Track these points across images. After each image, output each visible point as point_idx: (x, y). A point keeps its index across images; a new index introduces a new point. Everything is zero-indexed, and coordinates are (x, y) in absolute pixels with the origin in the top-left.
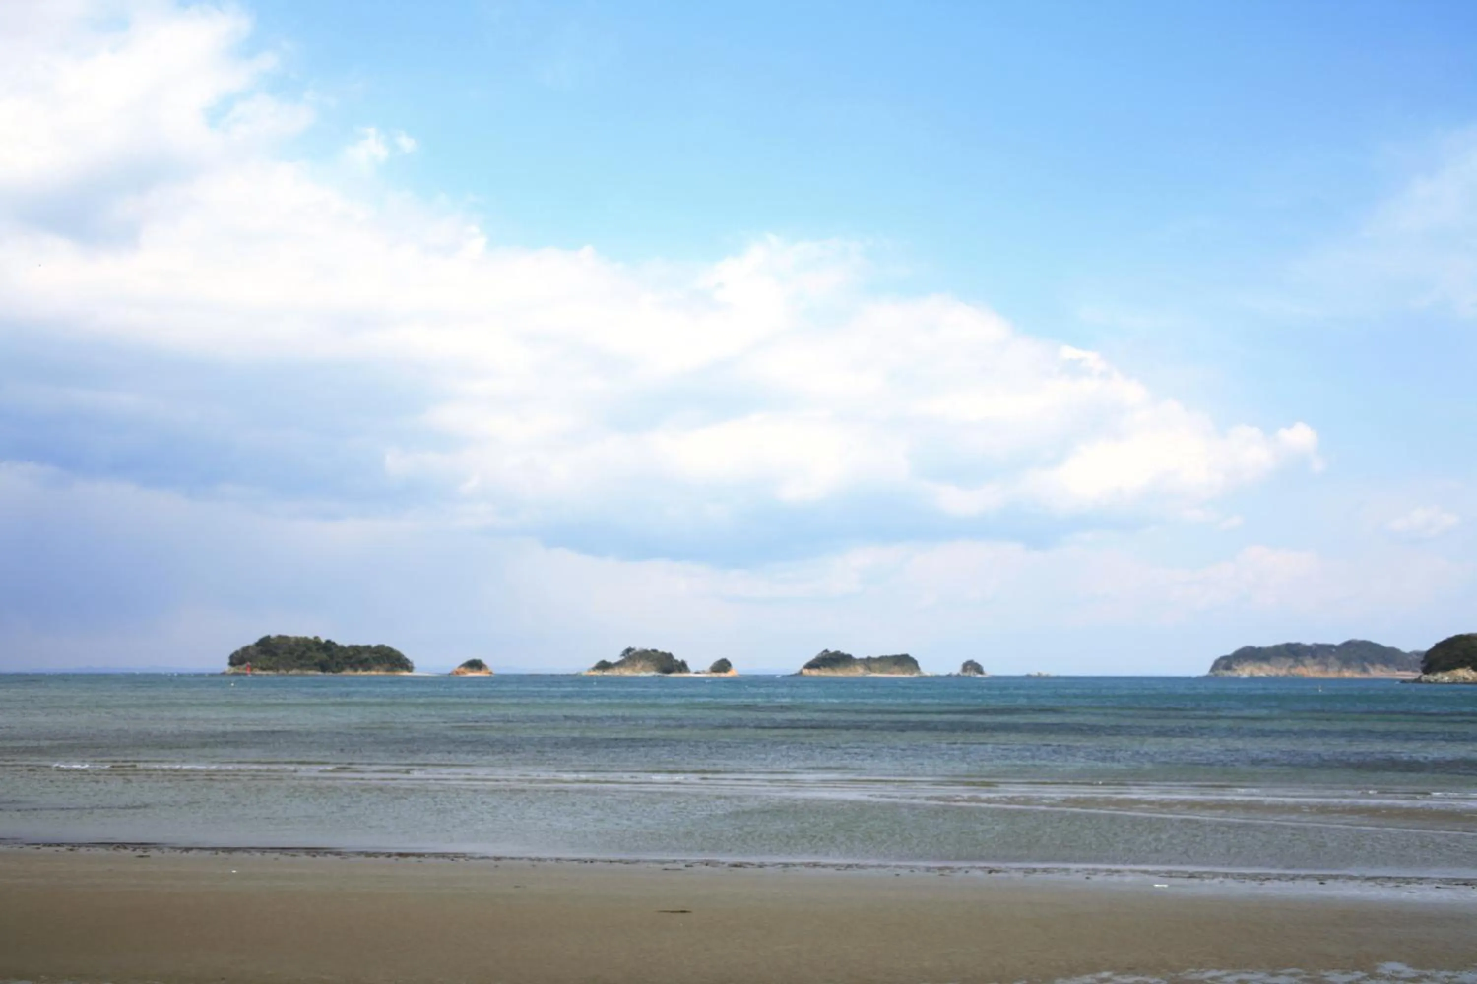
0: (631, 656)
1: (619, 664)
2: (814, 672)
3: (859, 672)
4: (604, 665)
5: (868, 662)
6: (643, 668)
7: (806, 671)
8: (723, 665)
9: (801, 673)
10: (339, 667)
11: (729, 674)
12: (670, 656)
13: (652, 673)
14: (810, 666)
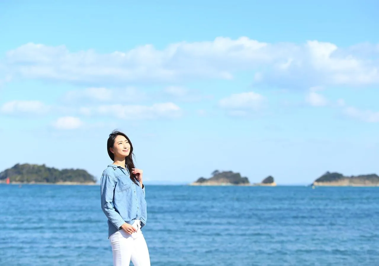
0: (217, 175)
1: (210, 179)
2: (321, 184)
3: (345, 184)
4: (202, 180)
5: (352, 178)
6: (223, 182)
7: (316, 184)
8: (270, 180)
9: (312, 185)
10: (56, 180)
11: (273, 184)
12: (238, 175)
13: (229, 184)
14: (318, 180)
